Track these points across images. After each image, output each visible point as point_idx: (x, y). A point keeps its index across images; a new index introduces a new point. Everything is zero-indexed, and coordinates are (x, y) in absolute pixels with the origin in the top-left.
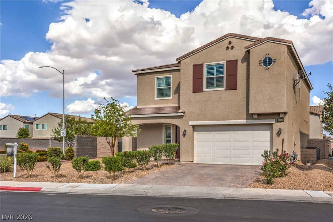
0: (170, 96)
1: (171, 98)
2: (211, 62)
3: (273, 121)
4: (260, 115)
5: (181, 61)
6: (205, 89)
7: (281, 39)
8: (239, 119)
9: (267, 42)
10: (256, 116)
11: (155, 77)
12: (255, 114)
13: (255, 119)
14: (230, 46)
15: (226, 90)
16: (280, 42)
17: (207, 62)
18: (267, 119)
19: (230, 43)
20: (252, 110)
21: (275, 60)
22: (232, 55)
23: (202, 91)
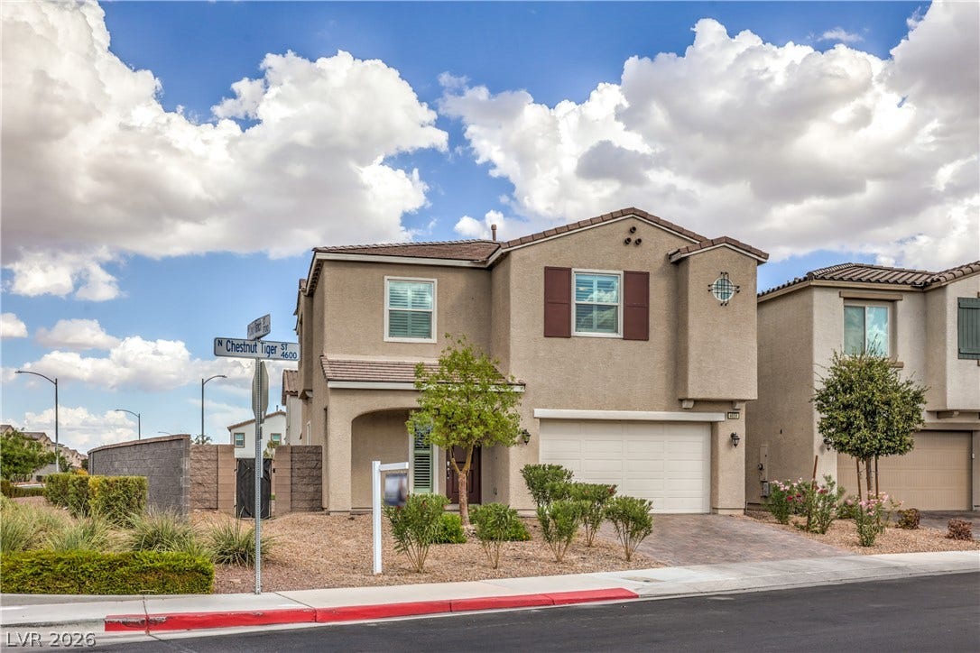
0: (429, 335)
1: (434, 340)
2: (590, 267)
3: (720, 417)
4: (700, 403)
5: (512, 253)
6: (574, 333)
7: (751, 247)
8: (652, 410)
9: (724, 246)
10: (691, 405)
11: (386, 277)
12: (689, 400)
13: (687, 410)
14: (634, 238)
15: (624, 339)
16: (749, 252)
17: (581, 267)
18: (709, 412)
19: (633, 230)
20: (694, 392)
21: (738, 287)
22: (637, 260)
23: (568, 336)
